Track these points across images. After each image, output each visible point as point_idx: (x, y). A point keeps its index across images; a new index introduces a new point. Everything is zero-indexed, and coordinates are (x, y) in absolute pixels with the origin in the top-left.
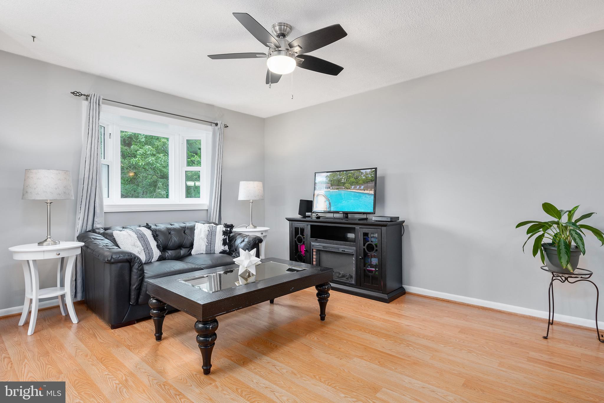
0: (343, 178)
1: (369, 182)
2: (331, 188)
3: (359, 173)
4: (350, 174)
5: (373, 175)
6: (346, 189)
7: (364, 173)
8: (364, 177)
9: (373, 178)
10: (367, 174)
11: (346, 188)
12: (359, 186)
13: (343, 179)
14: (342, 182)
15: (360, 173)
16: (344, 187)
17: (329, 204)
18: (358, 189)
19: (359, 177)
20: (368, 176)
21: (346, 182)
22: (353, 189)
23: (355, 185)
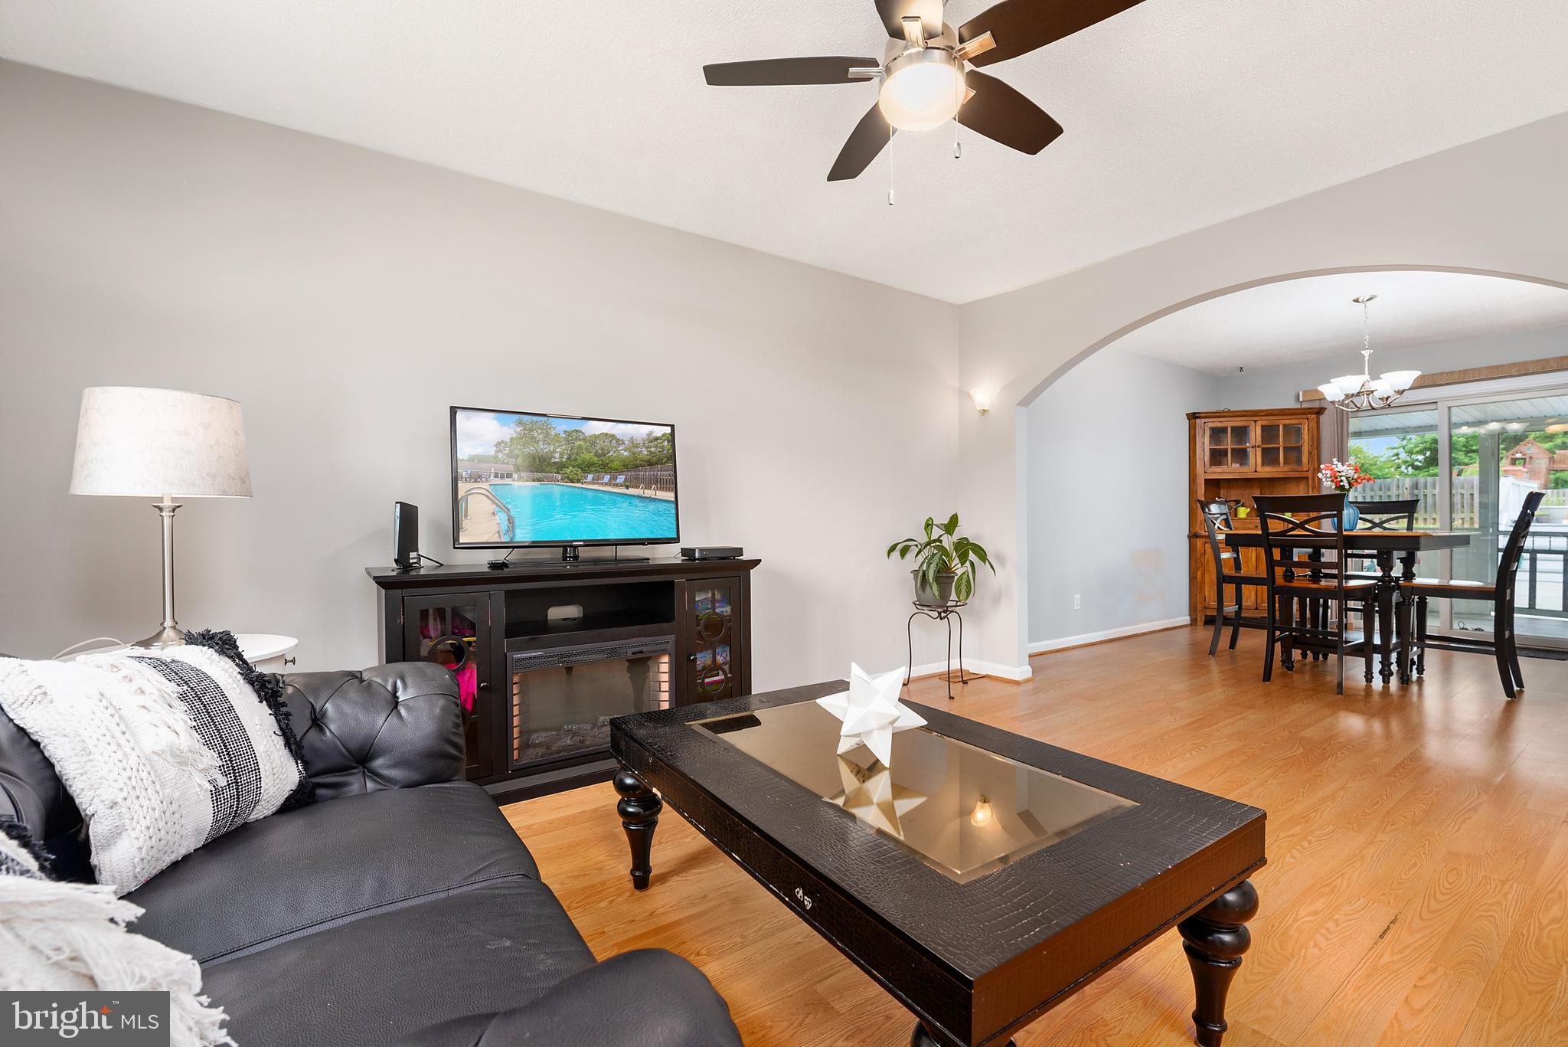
0: (558, 450)
1: (641, 466)
2: (515, 476)
3: (611, 441)
4: (582, 443)
5: (653, 449)
6: (566, 480)
7: (627, 443)
8: (626, 454)
9: (653, 457)
10: (637, 444)
11: (568, 478)
12: (609, 476)
13: (557, 455)
14: (555, 463)
15: (614, 441)
16: (559, 477)
17: (509, 520)
18: (606, 484)
19: (609, 452)
20: (639, 450)
21: (566, 462)
22: (590, 483)
23: (598, 472)
